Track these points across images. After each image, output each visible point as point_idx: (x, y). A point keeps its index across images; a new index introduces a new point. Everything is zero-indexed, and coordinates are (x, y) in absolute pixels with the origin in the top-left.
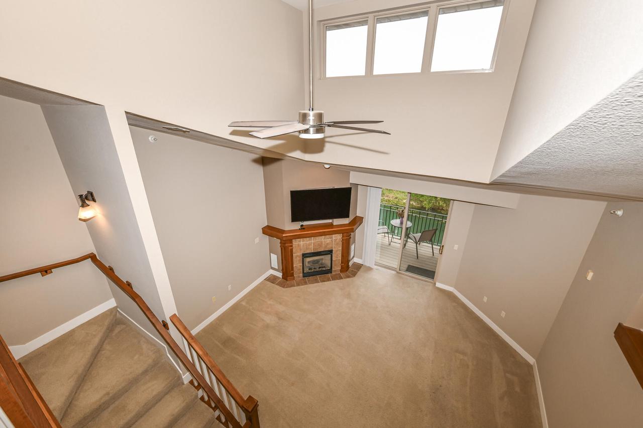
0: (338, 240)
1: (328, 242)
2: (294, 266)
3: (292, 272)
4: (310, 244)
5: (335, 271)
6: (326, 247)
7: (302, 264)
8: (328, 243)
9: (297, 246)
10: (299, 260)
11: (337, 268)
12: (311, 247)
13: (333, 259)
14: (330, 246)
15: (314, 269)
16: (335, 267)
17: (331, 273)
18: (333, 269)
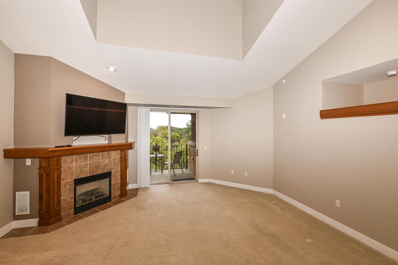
0: (116, 160)
1: (106, 162)
2: (62, 199)
3: (58, 208)
4: (85, 166)
5: (115, 197)
6: (104, 168)
7: (73, 195)
8: (106, 164)
9: (67, 169)
10: (70, 190)
11: (116, 193)
12: (86, 169)
13: (112, 183)
14: (109, 167)
15: (89, 200)
16: (115, 193)
17: (110, 201)
18: (112, 196)
